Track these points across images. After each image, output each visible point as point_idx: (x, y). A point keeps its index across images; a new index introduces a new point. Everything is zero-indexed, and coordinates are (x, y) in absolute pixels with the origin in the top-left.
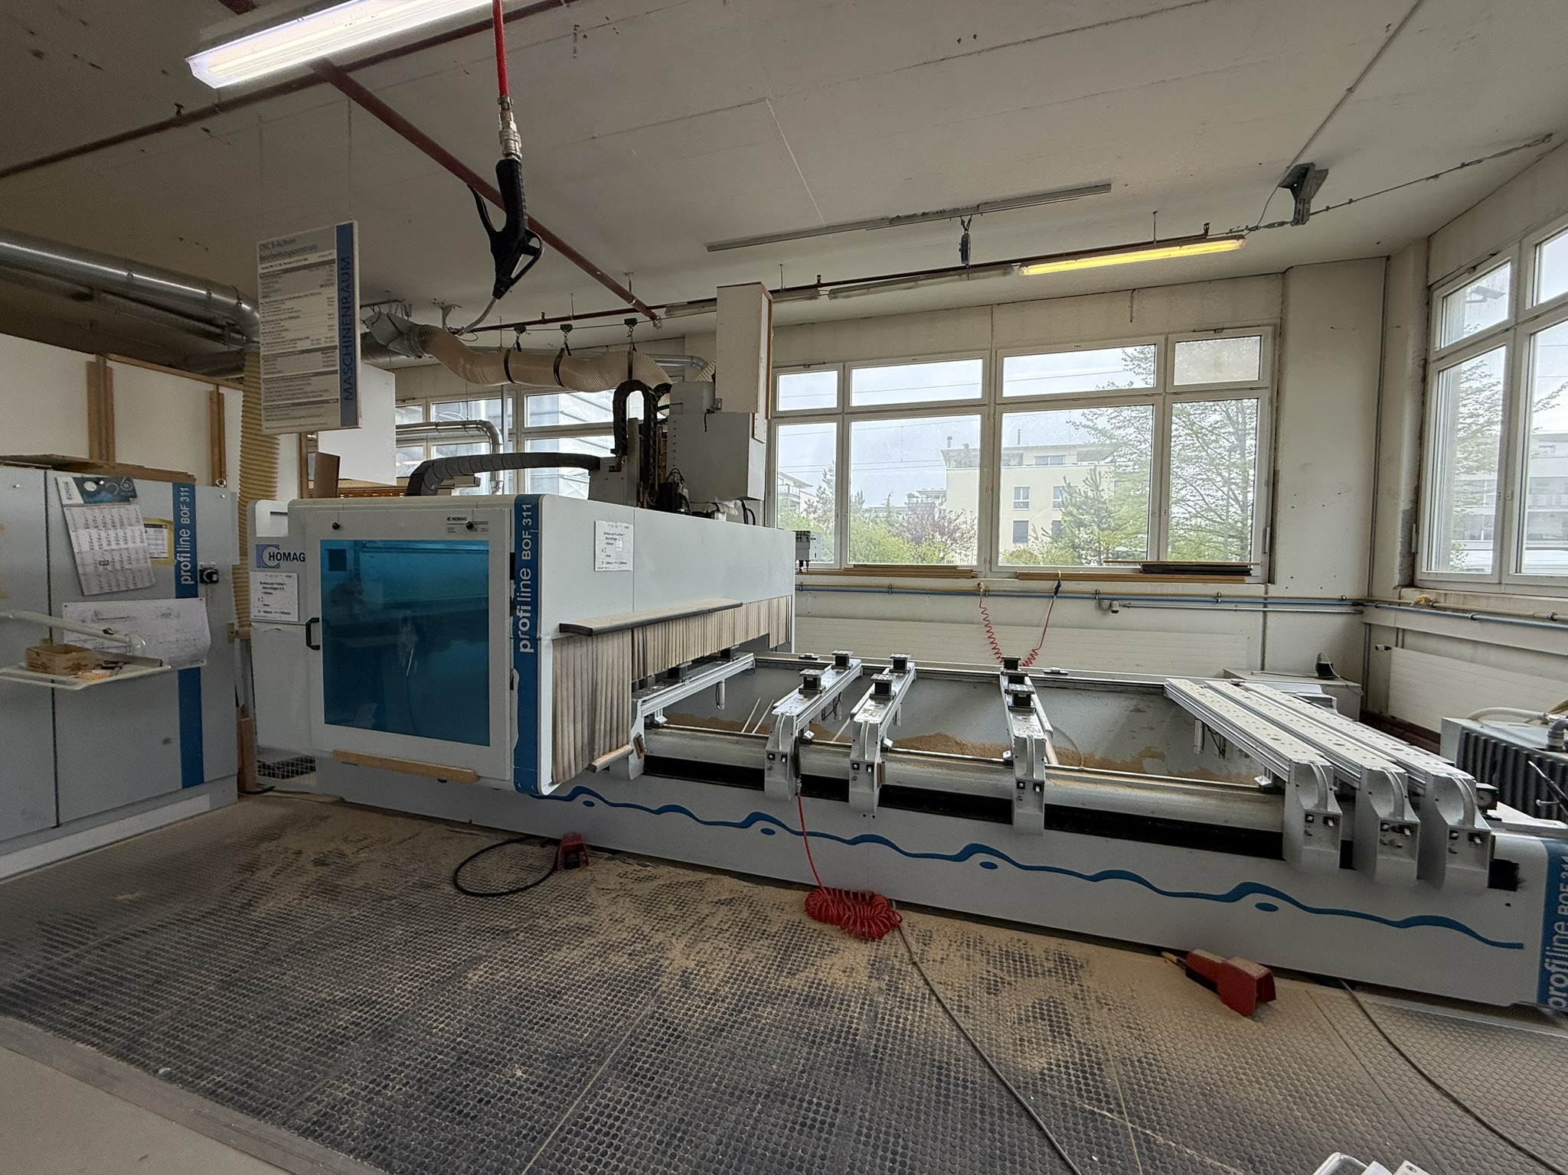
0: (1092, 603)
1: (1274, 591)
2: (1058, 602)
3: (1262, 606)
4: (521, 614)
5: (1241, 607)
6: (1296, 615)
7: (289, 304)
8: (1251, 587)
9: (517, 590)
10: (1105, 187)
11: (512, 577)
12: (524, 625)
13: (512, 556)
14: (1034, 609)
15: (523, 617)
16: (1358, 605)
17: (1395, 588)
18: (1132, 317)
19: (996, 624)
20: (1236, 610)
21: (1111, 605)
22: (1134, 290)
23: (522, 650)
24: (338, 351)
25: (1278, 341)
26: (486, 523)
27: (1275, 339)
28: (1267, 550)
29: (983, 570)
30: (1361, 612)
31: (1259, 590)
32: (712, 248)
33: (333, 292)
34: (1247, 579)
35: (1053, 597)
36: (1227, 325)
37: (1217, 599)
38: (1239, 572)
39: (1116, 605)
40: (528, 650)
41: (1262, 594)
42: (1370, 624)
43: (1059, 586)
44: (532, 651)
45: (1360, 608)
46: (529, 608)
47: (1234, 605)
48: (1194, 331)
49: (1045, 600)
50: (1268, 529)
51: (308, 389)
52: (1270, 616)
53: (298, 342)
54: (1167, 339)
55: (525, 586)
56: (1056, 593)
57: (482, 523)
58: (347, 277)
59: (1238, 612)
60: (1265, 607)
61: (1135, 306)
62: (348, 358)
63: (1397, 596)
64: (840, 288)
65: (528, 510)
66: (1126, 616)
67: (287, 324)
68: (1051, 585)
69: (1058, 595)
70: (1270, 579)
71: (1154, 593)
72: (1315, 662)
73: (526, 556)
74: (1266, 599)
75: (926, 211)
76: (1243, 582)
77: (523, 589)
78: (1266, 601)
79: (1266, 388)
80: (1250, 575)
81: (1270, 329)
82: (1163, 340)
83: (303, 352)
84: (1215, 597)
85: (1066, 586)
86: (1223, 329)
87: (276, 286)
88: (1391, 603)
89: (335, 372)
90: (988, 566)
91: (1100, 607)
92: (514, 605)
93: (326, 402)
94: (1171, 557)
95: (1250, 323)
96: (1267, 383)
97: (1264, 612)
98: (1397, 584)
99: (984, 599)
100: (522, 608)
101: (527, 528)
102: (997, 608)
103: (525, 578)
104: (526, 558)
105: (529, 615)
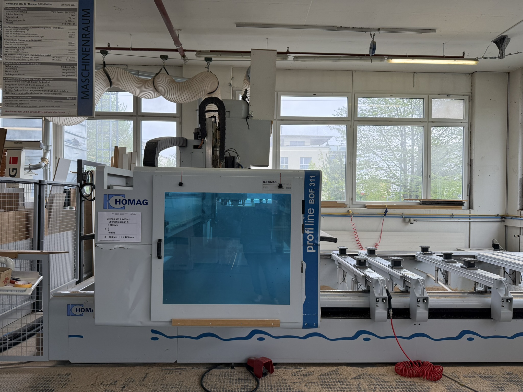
0: (400, 220)
1: (473, 212)
2: (386, 219)
3: (468, 219)
4: (308, 232)
5: (461, 220)
6: (482, 223)
7: (31, 31)
8: (463, 211)
9: (305, 220)
10: (433, 31)
11: (303, 213)
12: (310, 238)
13: (303, 202)
14: (374, 223)
15: (309, 234)
16: (503, 218)
17: (518, 211)
18: (414, 85)
19: (359, 231)
20: (459, 221)
21: (410, 220)
22: (415, 72)
23: (308, 251)
24: (76, 67)
25: (470, 102)
26: (290, 184)
27: (469, 102)
28: (469, 195)
29: (349, 204)
30: (504, 221)
31: (467, 212)
32: (238, 25)
33: (75, 29)
34: (463, 207)
35: (384, 217)
36: (451, 93)
37: (452, 216)
38: (459, 204)
39: (412, 220)
40: (312, 251)
41: (468, 214)
42: (507, 226)
43: (386, 211)
44: (315, 251)
45: (503, 219)
46: (313, 229)
47: (458, 219)
48: (439, 94)
49: (379, 219)
50: (469, 185)
51: (46, 88)
52: (472, 223)
53: (40, 57)
54: (428, 97)
55: (310, 217)
56: (385, 215)
57: (286, 185)
58: (87, 22)
59: (460, 222)
60: (470, 220)
61: (415, 80)
62: (85, 74)
63: (519, 214)
64: (300, 56)
65: (313, 178)
66: (417, 225)
67: (29, 44)
68: (382, 211)
69: (386, 216)
70: (470, 207)
71: (427, 214)
72: (491, 244)
73: (311, 202)
74: (470, 216)
75: (355, 26)
76: (461, 208)
77: (309, 219)
78: (470, 217)
79: (467, 123)
80: (464, 205)
81: (468, 97)
82: (427, 97)
83: (43, 64)
84: (451, 216)
85: (390, 211)
86: (450, 95)
87: (20, 18)
88: (516, 217)
89: (75, 80)
90: (351, 201)
91: (404, 221)
92: (303, 227)
93: (65, 98)
94: (432, 197)
95: (460, 94)
96: (467, 121)
97: (469, 222)
98: (518, 208)
99: (353, 218)
100: (308, 229)
101: (312, 187)
102: (359, 223)
103: (311, 213)
104: (311, 203)
105: (312, 232)
